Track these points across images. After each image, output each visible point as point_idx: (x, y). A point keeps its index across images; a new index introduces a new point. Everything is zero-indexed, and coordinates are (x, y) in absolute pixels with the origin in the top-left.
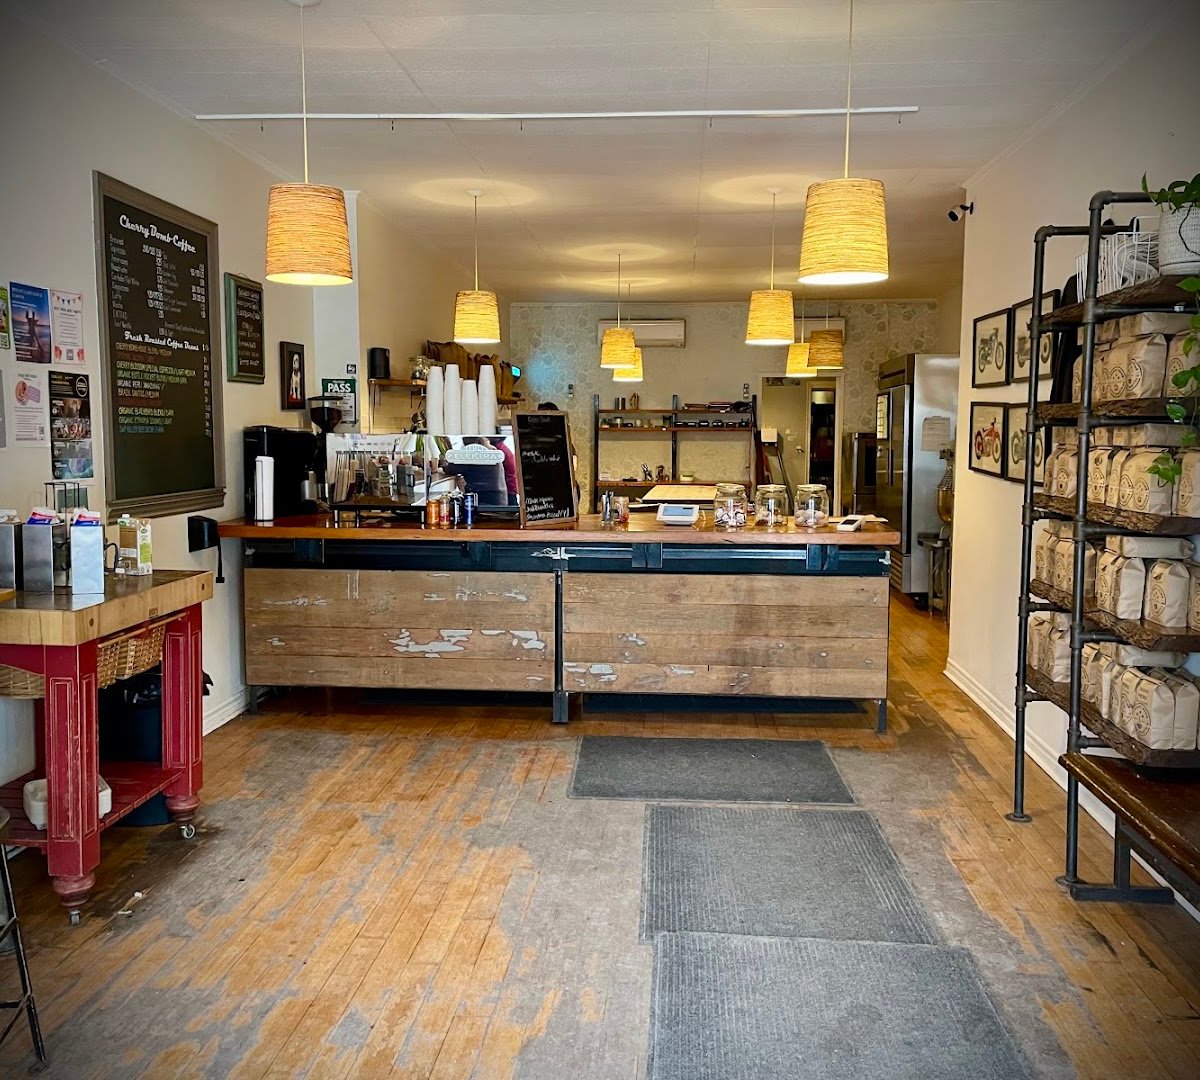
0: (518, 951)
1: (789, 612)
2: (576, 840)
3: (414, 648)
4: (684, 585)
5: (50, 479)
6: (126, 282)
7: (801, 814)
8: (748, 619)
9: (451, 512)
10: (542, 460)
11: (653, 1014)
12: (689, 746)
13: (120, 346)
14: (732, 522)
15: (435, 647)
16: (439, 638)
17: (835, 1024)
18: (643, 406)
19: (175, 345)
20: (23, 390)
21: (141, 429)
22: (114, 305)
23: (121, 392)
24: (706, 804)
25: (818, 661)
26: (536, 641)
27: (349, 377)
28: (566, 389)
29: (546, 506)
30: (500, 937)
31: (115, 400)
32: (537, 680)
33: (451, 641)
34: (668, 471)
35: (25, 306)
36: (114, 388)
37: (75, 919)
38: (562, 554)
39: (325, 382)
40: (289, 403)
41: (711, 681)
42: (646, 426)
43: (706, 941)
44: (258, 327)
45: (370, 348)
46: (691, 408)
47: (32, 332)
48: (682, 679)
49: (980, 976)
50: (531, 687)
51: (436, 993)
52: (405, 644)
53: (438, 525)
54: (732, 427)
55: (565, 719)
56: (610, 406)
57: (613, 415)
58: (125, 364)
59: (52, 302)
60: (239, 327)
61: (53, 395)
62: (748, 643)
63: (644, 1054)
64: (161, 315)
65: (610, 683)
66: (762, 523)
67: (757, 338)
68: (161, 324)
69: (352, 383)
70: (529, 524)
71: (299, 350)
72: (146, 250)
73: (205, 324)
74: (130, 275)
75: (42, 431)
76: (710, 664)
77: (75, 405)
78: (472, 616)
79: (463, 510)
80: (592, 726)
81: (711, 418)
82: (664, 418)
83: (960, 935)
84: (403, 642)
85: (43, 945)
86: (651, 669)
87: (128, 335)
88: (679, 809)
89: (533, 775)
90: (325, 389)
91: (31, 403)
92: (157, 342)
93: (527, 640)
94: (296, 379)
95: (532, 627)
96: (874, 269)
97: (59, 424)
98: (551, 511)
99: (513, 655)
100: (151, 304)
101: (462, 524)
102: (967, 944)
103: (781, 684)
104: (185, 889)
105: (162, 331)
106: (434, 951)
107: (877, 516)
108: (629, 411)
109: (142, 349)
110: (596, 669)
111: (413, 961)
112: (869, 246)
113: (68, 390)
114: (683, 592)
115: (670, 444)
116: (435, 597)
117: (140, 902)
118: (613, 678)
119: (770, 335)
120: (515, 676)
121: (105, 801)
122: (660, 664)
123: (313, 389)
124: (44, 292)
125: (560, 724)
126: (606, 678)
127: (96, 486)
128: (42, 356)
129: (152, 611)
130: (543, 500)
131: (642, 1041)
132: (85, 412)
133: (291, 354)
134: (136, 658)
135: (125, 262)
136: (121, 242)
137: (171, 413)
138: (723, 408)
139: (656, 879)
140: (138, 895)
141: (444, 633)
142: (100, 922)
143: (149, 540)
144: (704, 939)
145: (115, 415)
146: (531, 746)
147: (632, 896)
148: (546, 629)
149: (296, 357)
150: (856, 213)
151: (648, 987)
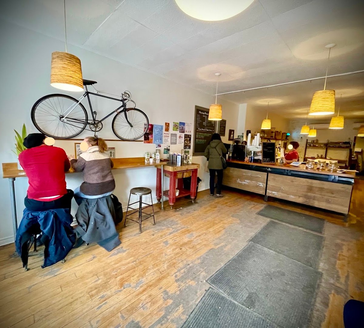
0: (224, 235)
1: (321, 189)
2: (250, 222)
3: (240, 182)
4: (295, 179)
5: (183, 149)
6: (199, 121)
7: (305, 232)
8: (310, 189)
9: (249, 160)
10: (268, 151)
11: (237, 254)
12: (289, 212)
13: (197, 130)
14: (310, 167)
15: (244, 183)
16: (245, 181)
17: (272, 272)
18: (319, 142)
19: (208, 130)
20: (180, 137)
21: (200, 143)
22: (197, 124)
23: (197, 137)
24: (284, 224)
25: (328, 201)
26: (262, 185)
27: (242, 135)
28: (300, 138)
29: (268, 160)
30: (223, 232)
31: (196, 138)
32: (262, 192)
33: (246, 182)
34: (324, 156)
35: (181, 125)
36: (196, 136)
37: (172, 208)
38: (269, 170)
39: (238, 136)
40: (230, 139)
41: (300, 200)
42: (319, 146)
43: (259, 247)
44: (225, 127)
45: (247, 130)
46: (332, 143)
47: (182, 129)
48: (292, 198)
49: (320, 279)
50: (260, 193)
51: (206, 236)
52: (239, 181)
53: (247, 161)
54: (344, 148)
55: (267, 200)
56: (310, 142)
57: (311, 144)
58: (198, 133)
59: (186, 124)
60: (220, 127)
61: (185, 137)
62: (309, 194)
63: (230, 259)
64: (205, 126)
65: (276, 196)
66: (318, 169)
67: (332, 127)
68: (205, 127)
69: (243, 136)
70: (263, 163)
71: (233, 131)
72: (204, 116)
73: (214, 127)
74: (200, 120)
75: (182, 142)
76: (299, 197)
77: (188, 139)
78: (251, 178)
79: (251, 159)
80: (271, 203)
81: (337, 145)
82: (324, 145)
83: (323, 269)
84: (238, 181)
85: (167, 210)
86: (285, 195)
87: (199, 129)
88: (277, 223)
89: (252, 209)
90: (238, 137)
91: (181, 139)
92: (204, 130)
93: (260, 184)
94: (232, 136)
95: (262, 182)
96: (331, 111)
97: (185, 141)
98: (269, 161)
99: (257, 186)
100: (204, 124)
101: (251, 162)
102: (323, 272)
103: (316, 204)
104: (187, 209)
105: (205, 128)
106: (211, 230)
107: (357, 171)
108: (315, 143)
109: (201, 131)
110: (274, 192)
111: (207, 230)
112: (327, 106)
113: (187, 137)
114: (295, 181)
115: (325, 150)
116: (244, 174)
117: (181, 209)
118: (277, 195)
119: (335, 126)
120: (257, 191)
121: (177, 194)
122: (288, 194)
123: (236, 137)
124: (184, 123)
125: (266, 201)
126: (275, 195)
127: (191, 150)
128: (183, 132)
129: (187, 169)
130: (267, 159)
131: (231, 257)
132: (190, 140)
133: (231, 132)
134: (186, 175)
135: (199, 118)
136: (199, 115)
137: (206, 140)
138: (341, 143)
139: (260, 233)
140: (181, 208)
141: (246, 181)
142: (175, 210)
143: (191, 159)
144: (259, 246)
145: (195, 140)
146: (256, 204)
147: (252, 234)
148: (264, 183)
149: (232, 132)
150: (324, 98)
151: (240, 250)
